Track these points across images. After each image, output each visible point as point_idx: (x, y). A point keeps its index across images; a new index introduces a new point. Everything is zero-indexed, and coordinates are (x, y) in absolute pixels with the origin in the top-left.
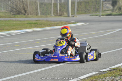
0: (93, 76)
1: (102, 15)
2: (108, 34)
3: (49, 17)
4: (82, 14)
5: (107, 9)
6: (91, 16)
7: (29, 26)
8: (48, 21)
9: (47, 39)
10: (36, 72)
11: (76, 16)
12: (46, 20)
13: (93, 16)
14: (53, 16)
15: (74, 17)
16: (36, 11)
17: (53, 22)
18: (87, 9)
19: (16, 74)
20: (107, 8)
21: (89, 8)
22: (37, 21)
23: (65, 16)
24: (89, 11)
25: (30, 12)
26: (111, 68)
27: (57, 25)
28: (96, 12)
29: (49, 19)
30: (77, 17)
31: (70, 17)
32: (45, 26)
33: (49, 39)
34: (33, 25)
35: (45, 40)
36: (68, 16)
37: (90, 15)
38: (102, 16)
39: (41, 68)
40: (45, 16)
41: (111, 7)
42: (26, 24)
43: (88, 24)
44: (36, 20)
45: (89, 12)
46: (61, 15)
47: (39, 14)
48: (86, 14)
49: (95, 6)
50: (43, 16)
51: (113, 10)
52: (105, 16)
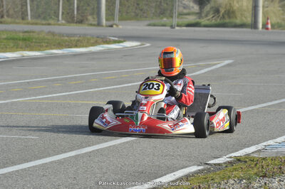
0: (193, 175)
1: (178, 26)
2: (203, 71)
3: (54, 25)
4: (128, 21)
5: (185, 11)
6: (149, 25)
7: (12, 45)
8: (53, 34)
9: (61, 80)
10: (55, 162)
11: (117, 25)
12: (49, 32)
13: (154, 25)
14: (63, 22)
15: (112, 26)
16: (22, 8)
17: (66, 38)
18: (141, 10)
19: (7, 163)
20: (184, 8)
21: (145, 8)
22: (26, 32)
23: (91, 25)
24: (144, 13)
25: (7, 12)
26: (231, 157)
27: (76, 46)
28: (161, 16)
29: (56, 29)
30: (120, 27)
31: (102, 26)
32: (50, 46)
33: (66, 79)
34: (21, 43)
35: (57, 80)
36: (99, 24)
37: (148, 22)
38: (177, 28)
39: (65, 152)
40: (44, 22)
41: (193, 7)
42: (5, 39)
43: (148, 45)
44: (26, 30)
45: (146, 17)
46: (81, 22)
47: (29, 17)
48: (138, 20)
49: (158, 3)
50: (39, 21)
51: (199, 14)
52: (185, 28)
